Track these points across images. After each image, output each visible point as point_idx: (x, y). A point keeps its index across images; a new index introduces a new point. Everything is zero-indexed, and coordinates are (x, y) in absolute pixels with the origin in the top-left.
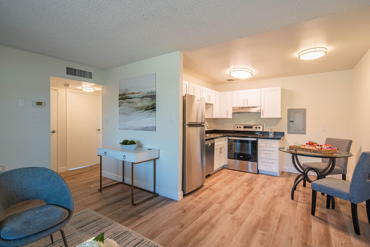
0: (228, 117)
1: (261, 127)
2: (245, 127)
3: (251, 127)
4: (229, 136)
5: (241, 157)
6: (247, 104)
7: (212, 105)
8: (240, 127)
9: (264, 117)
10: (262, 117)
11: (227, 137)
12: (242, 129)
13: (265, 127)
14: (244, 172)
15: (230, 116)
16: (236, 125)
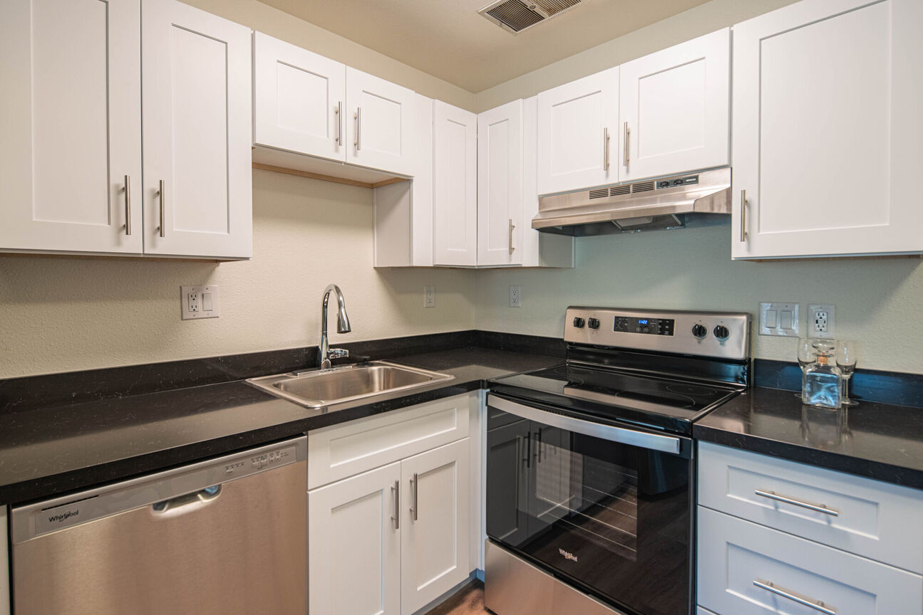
0: (516, 261)
1: (738, 326)
2: (623, 325)
3: (666, 328)
5: (569, 556)
6: (627, 162)
8: (595, 324)
9: (759, 252)
10: (739, 250)
11: (482, 392)
12: (608, 337)
13: (765, 330)
15: (527, 253)
16: (570, 307)
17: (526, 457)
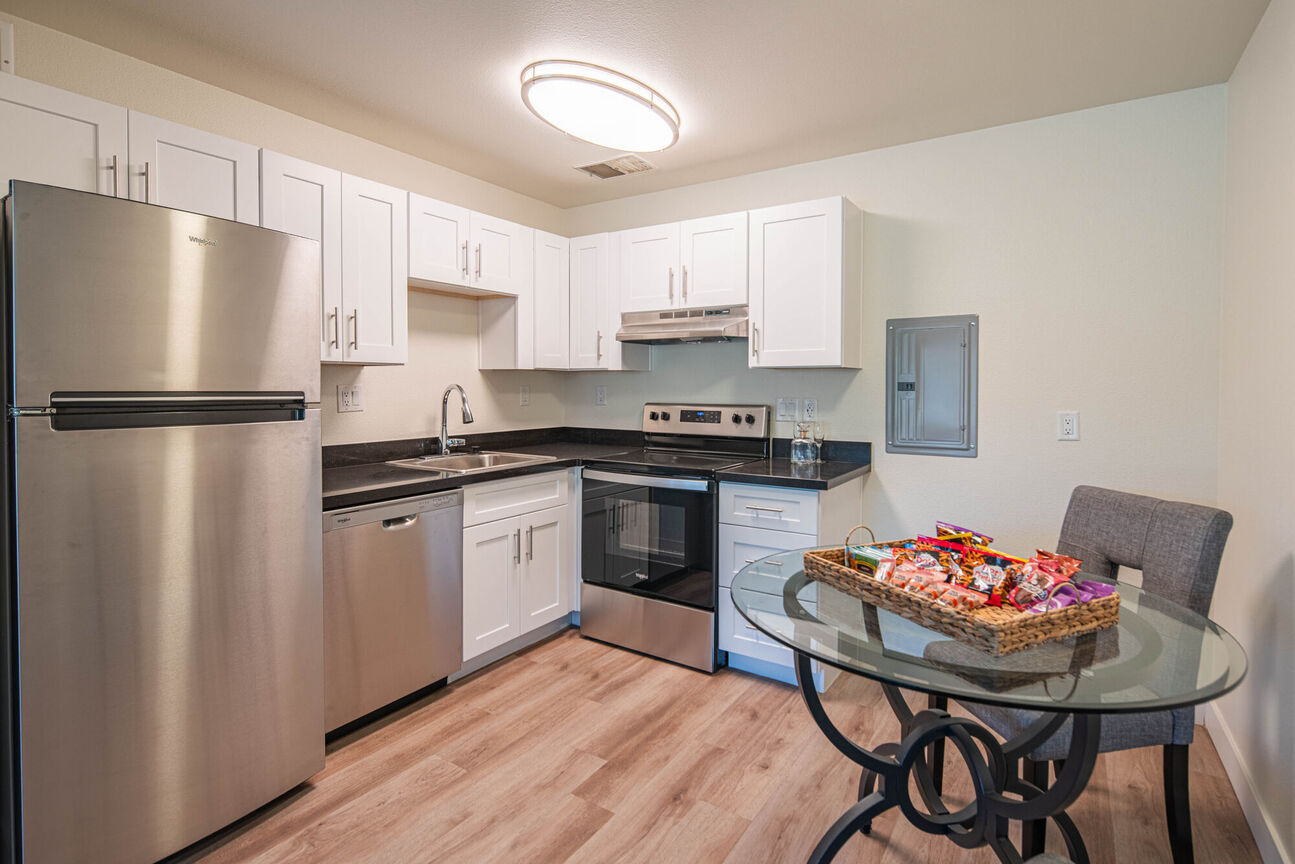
0: (604, 364)
1: (760, 415)
2: (687, 416)
3: (715, 417)
4: (589, 465)
5: (642, 577)
6: (685, 295)
7: (513, 298)
8: (666, 417)
9: (764, 363)
10: (753, 362)
11: (578, 469)
12: (676, 426)
13: (779, 418)
14: (650, 661)
15: (613, 360)
16: (647, 404)
17: (611, 526)
